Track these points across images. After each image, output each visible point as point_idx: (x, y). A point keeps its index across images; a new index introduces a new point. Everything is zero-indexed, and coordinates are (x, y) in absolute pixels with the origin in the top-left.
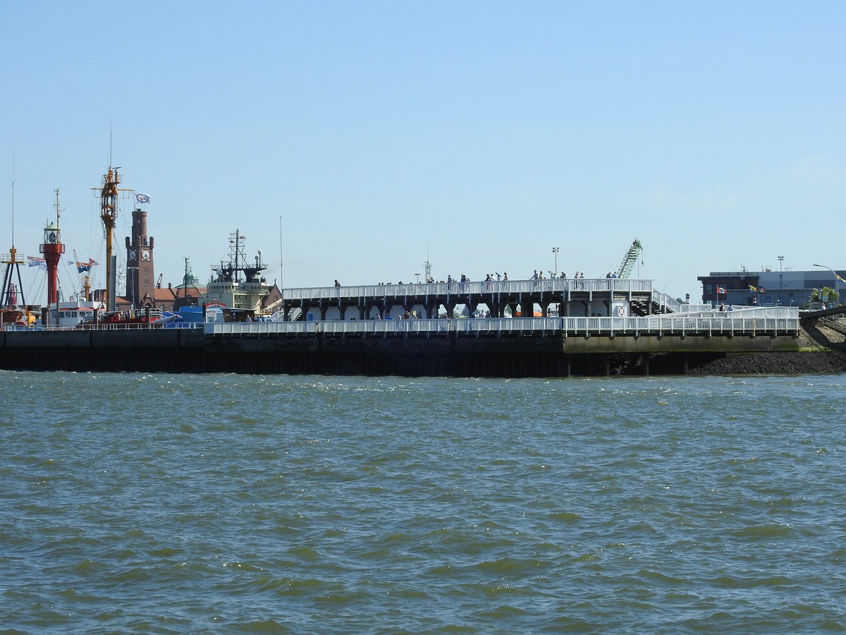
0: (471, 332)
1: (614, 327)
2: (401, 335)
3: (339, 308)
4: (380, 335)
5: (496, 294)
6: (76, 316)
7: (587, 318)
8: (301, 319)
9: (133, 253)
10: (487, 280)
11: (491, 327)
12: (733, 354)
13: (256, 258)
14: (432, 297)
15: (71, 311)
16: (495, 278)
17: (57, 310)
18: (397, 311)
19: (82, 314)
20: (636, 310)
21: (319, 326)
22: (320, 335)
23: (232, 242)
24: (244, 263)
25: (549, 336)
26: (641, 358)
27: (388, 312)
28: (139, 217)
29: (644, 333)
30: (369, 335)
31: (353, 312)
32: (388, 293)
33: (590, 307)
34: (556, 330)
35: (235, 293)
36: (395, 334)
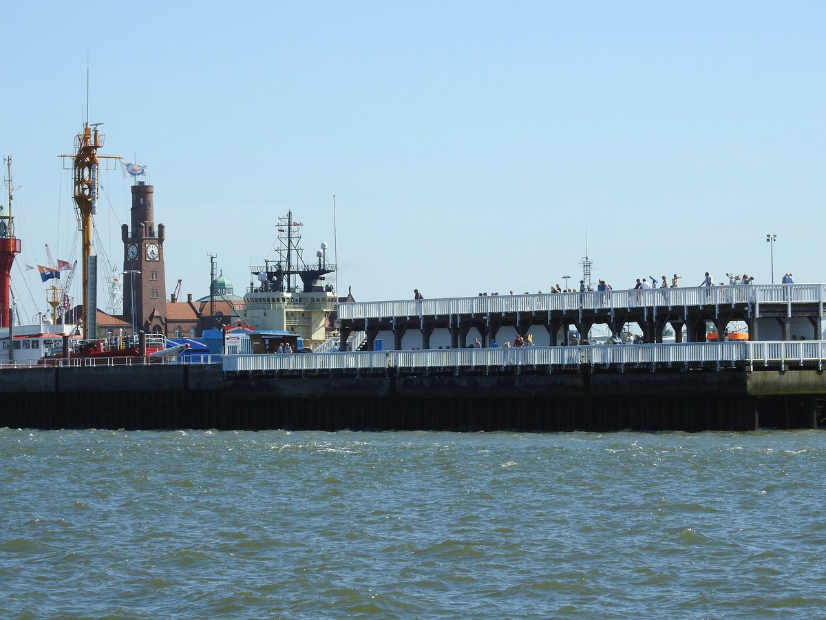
0: (612, 364)
1: (823, 355)
2: (510, 370)
3: (421, 331)
4: (480, 371)
5: (650, 309)
7: (783, 343)
8: (367, 347)
10: (637, 287)
11: (641, 357)
13: (319, 255)
15: (31, 339)
17: (9, 338)
19: (47, 343)
21: (391, 358)
22: (392, 371)
23: (280, 230)
24: (300, 263)
25: (726, 370)
27: (493, 337)
28: (141, 194)
30: (464, 370)
31: (441, 336)
32: (491, 308)
33: (788, 326)
34: (737, 362)
35: (287, 308)
36: (502, 370)
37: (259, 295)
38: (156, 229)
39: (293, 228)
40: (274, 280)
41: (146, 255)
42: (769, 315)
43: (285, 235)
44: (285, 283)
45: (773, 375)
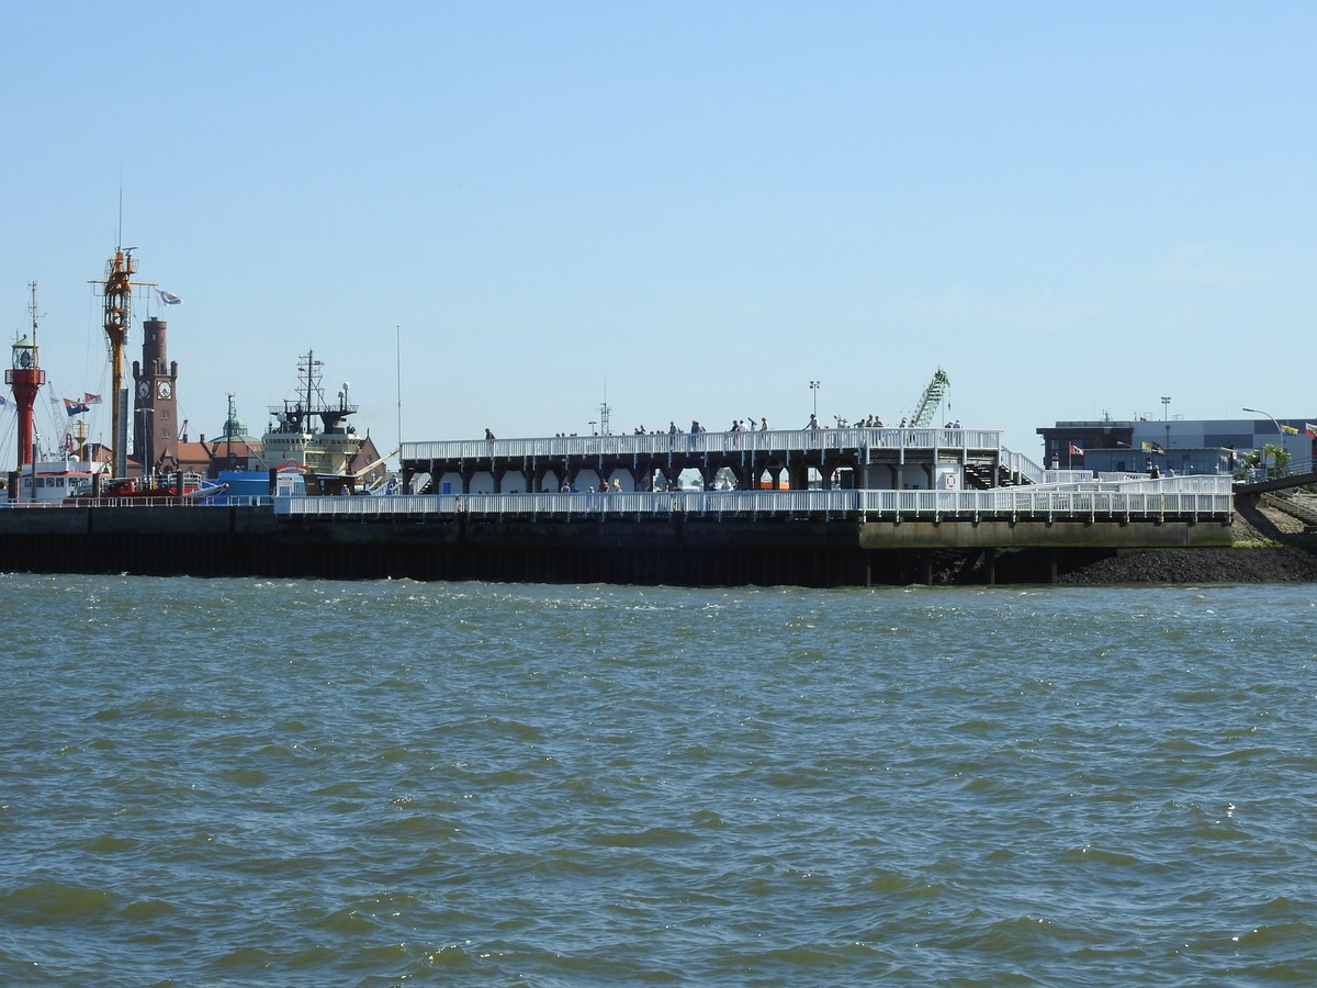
0: (708, 513)
1: (940, 506)
2: (594, 517)
3: (491, 473)
4: (560, 517)
5: (748, 453)
6: (62, 484)
7: (898, 492)
8: (430, 490)
9: (144, 386)
10: (734, 429)
11: (740, 505)
12: (1128, 551)
13: (341, 395)
14: (643, 457)
15: (55, 477)
16: (747, 426)
17: (32, 475)
18: (587, 479)
19: (73, 481)
20: (974, 479)
21: (461, 502)
22: (462, 517)
23: (301, 369)
24: (321, 403)
25: (836, 521)
26: (983, 556)
27: (572, 480)
28: (153, 329)
29: (988, 517)
30: (543, 517)
31: (514, 480)
32: (571, 450)
33: (900, 474)
34: (848, 512)
35: (307, 450)
36: (585, 516)
37: (277, 436)
38: (169, 367)
39: (314, 367)
40: (293, 421)
41: (158, 393)
42: (881, 461)
43: (306, 374)
44: (304, 425)
45: (888, 527)
